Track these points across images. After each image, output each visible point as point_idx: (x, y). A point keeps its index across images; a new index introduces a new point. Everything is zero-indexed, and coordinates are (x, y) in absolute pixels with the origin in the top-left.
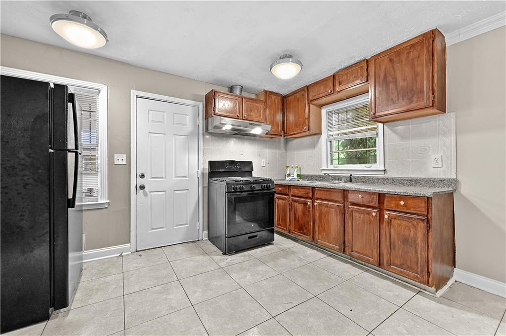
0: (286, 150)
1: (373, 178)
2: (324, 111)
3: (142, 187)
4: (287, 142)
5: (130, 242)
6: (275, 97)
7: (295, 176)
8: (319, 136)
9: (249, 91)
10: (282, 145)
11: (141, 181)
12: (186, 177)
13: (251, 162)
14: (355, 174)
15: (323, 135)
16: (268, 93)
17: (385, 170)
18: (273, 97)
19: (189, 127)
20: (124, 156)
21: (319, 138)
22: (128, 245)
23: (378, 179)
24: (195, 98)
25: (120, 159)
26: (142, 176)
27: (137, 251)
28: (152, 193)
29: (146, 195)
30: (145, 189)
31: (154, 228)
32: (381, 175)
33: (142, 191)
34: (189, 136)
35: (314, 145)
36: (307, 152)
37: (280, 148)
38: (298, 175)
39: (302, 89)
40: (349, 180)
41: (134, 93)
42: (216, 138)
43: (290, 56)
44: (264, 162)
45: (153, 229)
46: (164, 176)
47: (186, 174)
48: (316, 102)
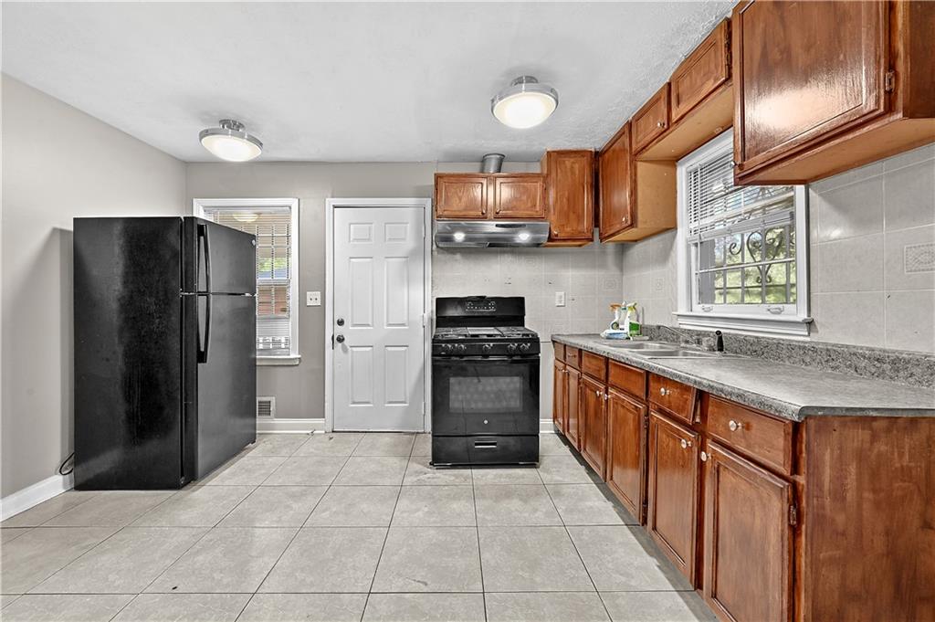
0: (621, 269)
1: (778, 344)
2: (682, 171)
3: (341, 339)
5: (324, 416)
6: (572, 160)
7: (627, 329)
8: (667, 235)
9: (526, 159)
10: (611, 259)
11: (339, 330)
12: (403, 325)
13: (523, 298)
14: (727, 329)
15: (680, 230)
16: (557, 157)
17: (810, 324)
18: (568, 162)
19: (409, 243)
20: (318, 294)
21: (674, 237)
22: (321, 421)
23: (791, 347)
25: (313, 298)
26: (341, 323)
27: (333, 432)
28: (354, 349)
29: (345, 350)
30: (345, 342)
31: (356, 400)
32: (800, 336)
33: (340, 344)
34: (410, 257)
35: (665, 255)
36: (652, 274)
37: (603, 266)
38: (632, 326)
39: (620, 134)
40: (714, 342)
41: (330, 202)
44: (561, 297)
45: (354, 403)
46: (370, 323)
47: (405, 320)
48: (646, 154)
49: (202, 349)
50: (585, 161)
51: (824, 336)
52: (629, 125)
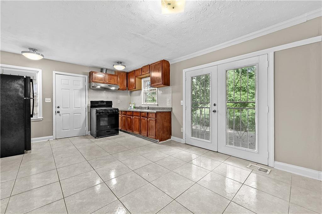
0: (131, 96)
1: (155, 108)
2: (142, 80)
3: (58, 112)
4: (131, 92)
5: (53, 135)
6: (122, 73)
7: (133, 107)
8: (140, 91)
9: (111, 70)
10: (129, 93)
11: (58, 110)
12: (79, 108)
13: (112, 102)
14: (150, 106)
15: (142, 90)
17: (158, 105)
19: (81, 86)
20: (50, 99)
21: (141, 91)
22: (52, 136)
23: (156, 108)
24: (84, 74)
25: (48, 100)
26: (58, 107)
27: (56, 139)
28: (63, 115)
29: (60, 115)
30: (60, 113)
31: (64, 129)
32: (157, 106)
33: (58, 114)
34: (81, 90)
35: (140, 94)
36: (137, 97)
37: (127, 95)
38: (134, 107)
39: (133, 71)
40: (148, 108)
41: (54, 72)
42: (94, 91)
43: (121, 63)
44: (119, 101)
46: (69, 107)
47: (80, 106)
48: (138, 77)
49: (31, 114)
50: (125, 74)
51: (159, 106)
52: (135, 71)
